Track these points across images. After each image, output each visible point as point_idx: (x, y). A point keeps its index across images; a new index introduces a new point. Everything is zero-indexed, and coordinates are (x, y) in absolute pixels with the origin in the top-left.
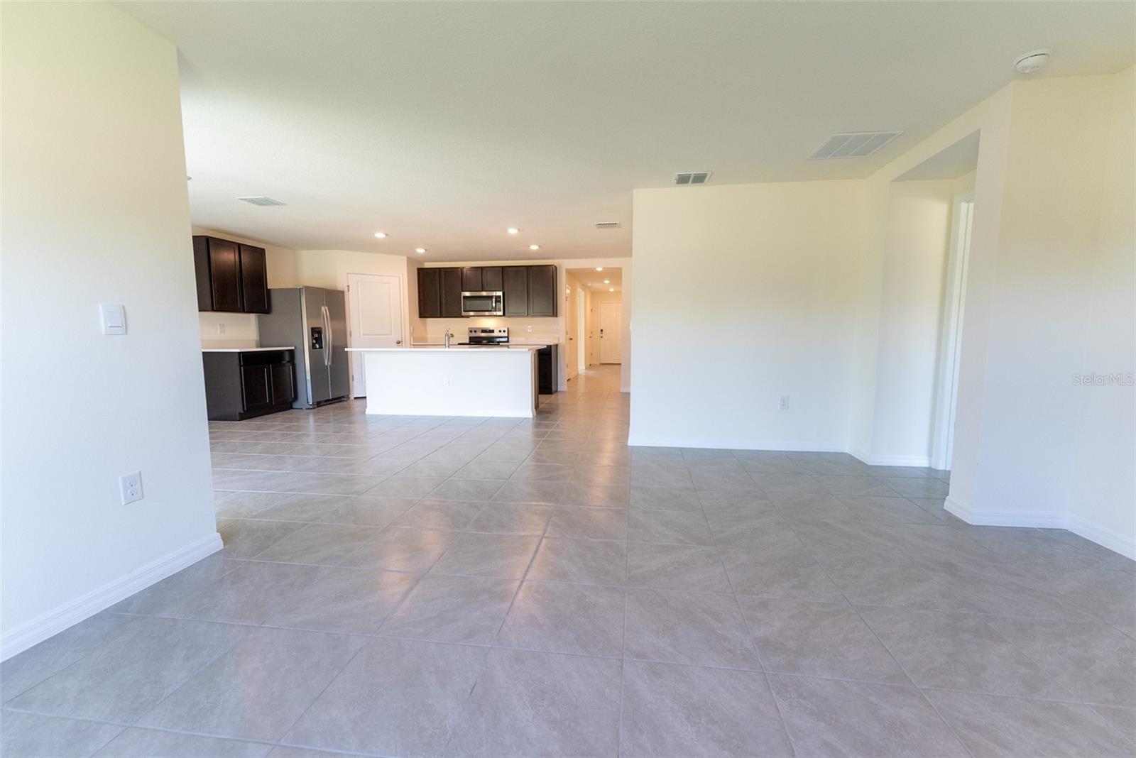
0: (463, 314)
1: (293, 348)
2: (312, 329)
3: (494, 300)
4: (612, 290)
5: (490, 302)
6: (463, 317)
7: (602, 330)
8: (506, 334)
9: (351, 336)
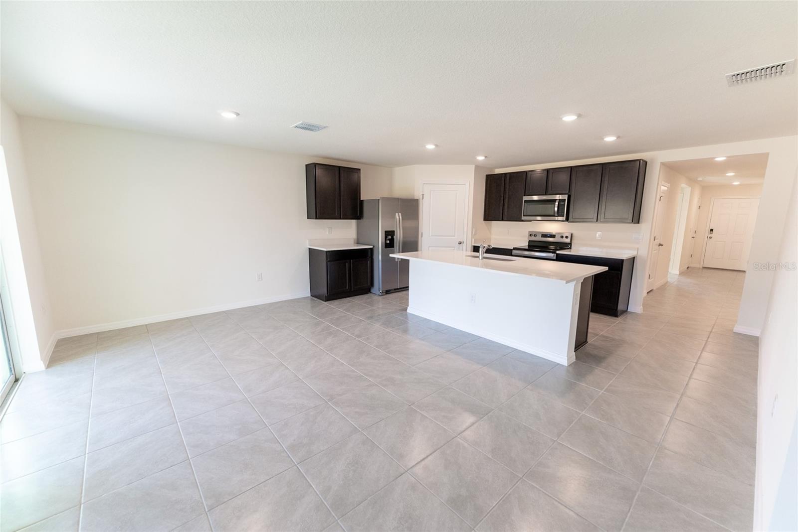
0: (523, 218)
1: (372, 247)
2: (386, 232)
3: (557, 203)
4: (736, 183)
5: (553, 206)
6: (523, 221)
7: (712, 230)
8: (568, 241)
9: (422, 236)
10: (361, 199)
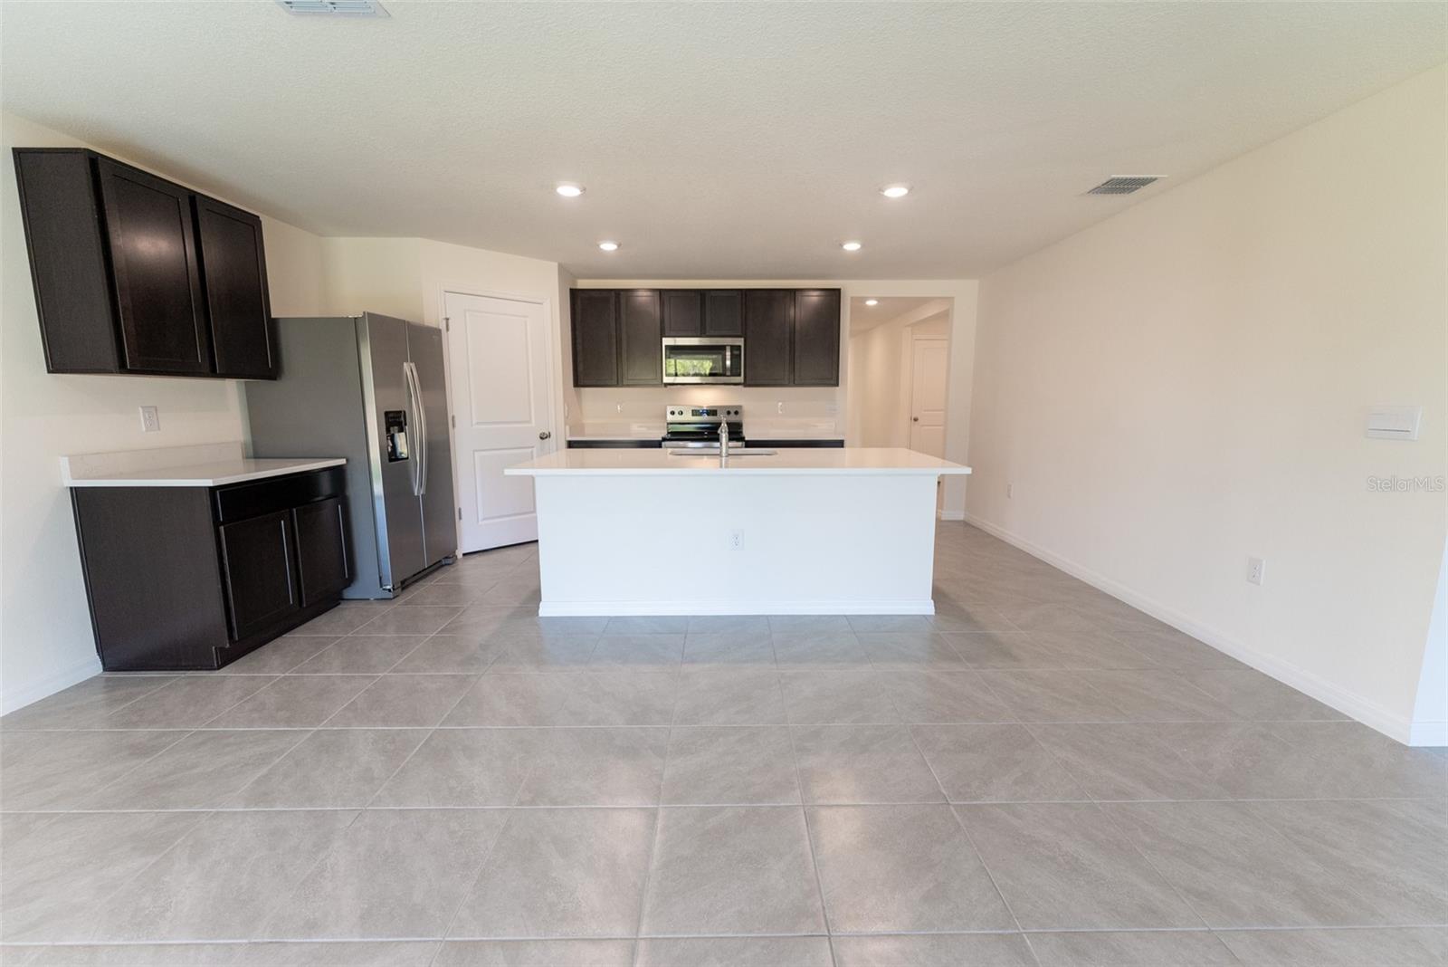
0: (666, 380)
1: (343, 461)
2: (387, 414)
3: (728, 354)
5: (723, 356)
8: (739, 419)
9: (454, 427)
10: (273, 316)
